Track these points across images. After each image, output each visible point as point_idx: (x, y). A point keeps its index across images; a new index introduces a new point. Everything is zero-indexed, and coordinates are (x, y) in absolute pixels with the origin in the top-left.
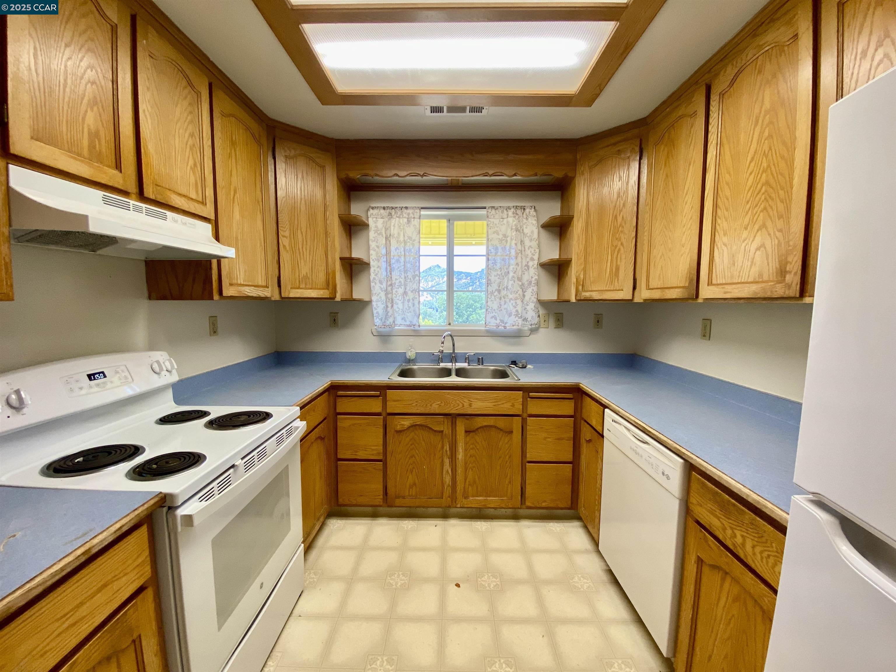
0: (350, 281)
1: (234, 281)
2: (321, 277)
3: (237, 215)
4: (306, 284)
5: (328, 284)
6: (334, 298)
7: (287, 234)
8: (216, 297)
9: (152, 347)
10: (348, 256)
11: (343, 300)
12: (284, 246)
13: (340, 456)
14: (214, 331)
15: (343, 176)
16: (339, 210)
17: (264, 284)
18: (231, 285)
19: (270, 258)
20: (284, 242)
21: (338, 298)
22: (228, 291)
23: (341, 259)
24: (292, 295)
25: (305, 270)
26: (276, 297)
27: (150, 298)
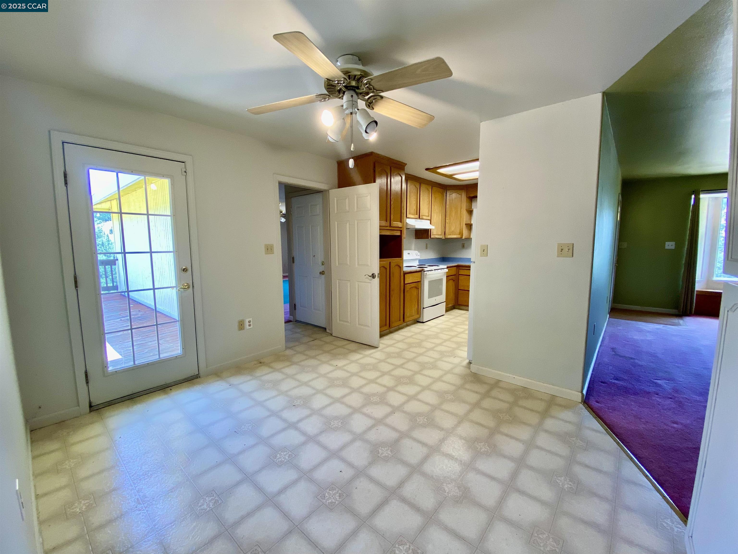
0: (469, 232)
1: (433, 234)
2: (458, 231)
3: (435, 216)
4: (453, 234)
5: (460, 233)
6: (462, 238)
7: (448, 218)
8: (429, 238)
9: (415, 250)
10: (469, 223)
11: (465, 238)
12: (447, 222)
13: (460, 288)
14: (427, 248)
15: (468, 196)
16: (466, 206)
17: (440, 234)
18: (433, 235)
19: (443, 221)
20: (447, 221)
21: (464, 238)
22: (432, 237)
23: (466, 224)
24: (448, 237)
25: (453, 229)
26: (444, 238)
27: (415, 239)
